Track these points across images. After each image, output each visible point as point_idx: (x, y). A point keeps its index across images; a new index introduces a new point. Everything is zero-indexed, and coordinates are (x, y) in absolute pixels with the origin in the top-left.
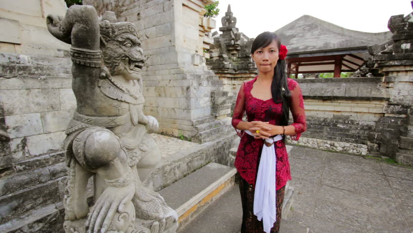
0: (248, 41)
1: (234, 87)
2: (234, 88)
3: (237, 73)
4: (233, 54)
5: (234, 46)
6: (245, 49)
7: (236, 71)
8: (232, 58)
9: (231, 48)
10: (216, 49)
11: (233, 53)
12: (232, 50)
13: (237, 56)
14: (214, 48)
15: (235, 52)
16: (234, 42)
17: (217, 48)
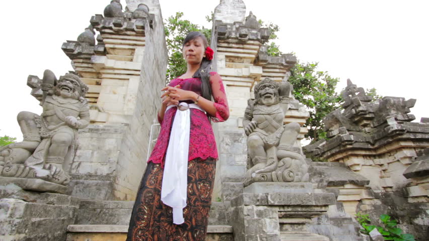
0: (380, 103)
1: (384, 168)
2: (384, 170)
3: (376, 146)
4: (365, 126)
5: (357, 114)
6: (381, 114)
7: (373, 145)
8: (363, 129)
9: (356, 119)
10: (335, 126)
11: (362, 124)
12: (359, 121)
13: (372, 125)
14: (333, 126)
15: (365, 122)
16: (356, 111)
17: (336, 124)
